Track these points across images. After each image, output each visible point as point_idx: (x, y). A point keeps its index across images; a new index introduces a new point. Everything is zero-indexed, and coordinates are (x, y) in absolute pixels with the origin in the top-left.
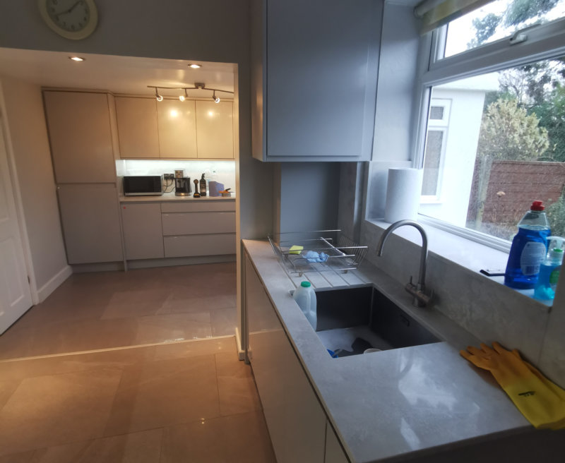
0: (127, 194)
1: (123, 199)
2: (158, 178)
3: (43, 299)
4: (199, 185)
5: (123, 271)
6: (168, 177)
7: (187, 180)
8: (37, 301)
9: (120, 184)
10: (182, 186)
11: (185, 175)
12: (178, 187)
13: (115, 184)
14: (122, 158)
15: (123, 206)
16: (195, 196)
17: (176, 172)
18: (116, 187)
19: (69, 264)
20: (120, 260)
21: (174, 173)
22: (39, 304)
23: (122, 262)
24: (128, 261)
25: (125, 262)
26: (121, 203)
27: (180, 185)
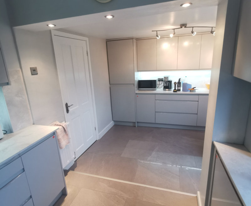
0: (139, 89)
1: (137, 92)
2: (155, 81)
4: (177, 85)
5: (135, 127)
6: (160, 80)
7: (170, 82)
8: (98, 138)
9: (136, 84)
11: (170, 79)
13: (134, 84)
14: (138, 71)
16: (174, 92)
17: (165, 77)
18: (134, 86)
19: (113, 120)
20: (135, 122)
21: (163, 78)
24: (137, 122)
26: (136, 94)
27: (166, 85)
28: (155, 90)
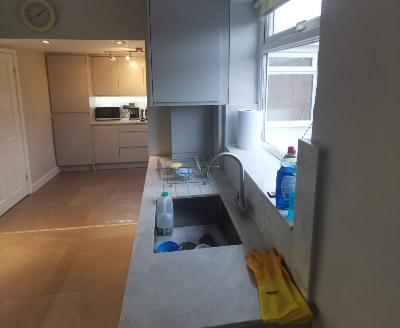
0: (97, 119)
1: (95, 123)
2: (118, 109)
3: (35, 191)
4: (144, 113)
5: (93, 171)
6: (126, 108)
7: (137, 110)
8: (31, 192)
9: (92, 113)
10: (134, 114)
11: (136, 106)
12: (132, 114)
13: (89, 113)
14: (95, 96)
15: (94, 127)
16: (142, 121)
17: (130, 104)
18: (89, 115)
19: (58, 166)
20: (92, 164)
22: (32, 194)
23: (92, 165)
24: (96, 165)
25: (94, 166)
26: (93, 125)
28: (120, 120)
